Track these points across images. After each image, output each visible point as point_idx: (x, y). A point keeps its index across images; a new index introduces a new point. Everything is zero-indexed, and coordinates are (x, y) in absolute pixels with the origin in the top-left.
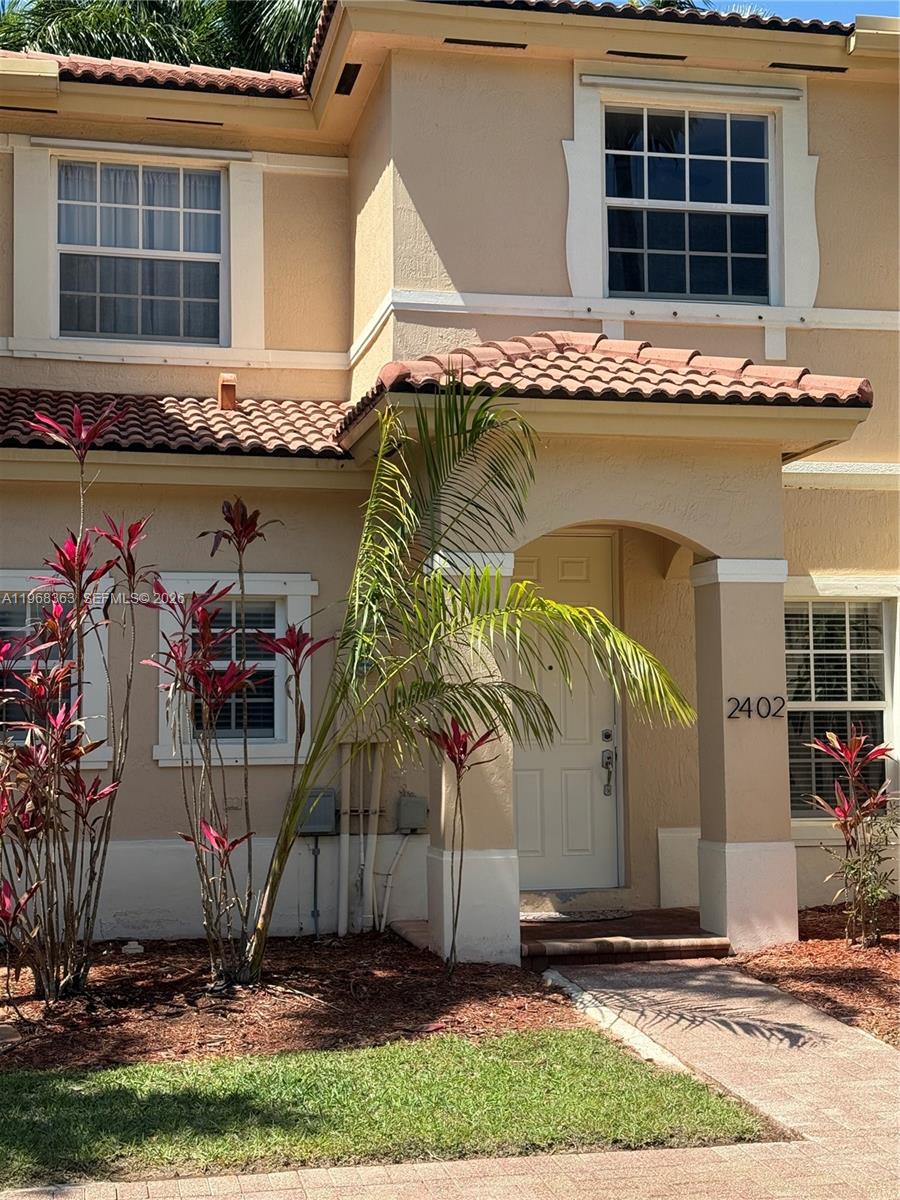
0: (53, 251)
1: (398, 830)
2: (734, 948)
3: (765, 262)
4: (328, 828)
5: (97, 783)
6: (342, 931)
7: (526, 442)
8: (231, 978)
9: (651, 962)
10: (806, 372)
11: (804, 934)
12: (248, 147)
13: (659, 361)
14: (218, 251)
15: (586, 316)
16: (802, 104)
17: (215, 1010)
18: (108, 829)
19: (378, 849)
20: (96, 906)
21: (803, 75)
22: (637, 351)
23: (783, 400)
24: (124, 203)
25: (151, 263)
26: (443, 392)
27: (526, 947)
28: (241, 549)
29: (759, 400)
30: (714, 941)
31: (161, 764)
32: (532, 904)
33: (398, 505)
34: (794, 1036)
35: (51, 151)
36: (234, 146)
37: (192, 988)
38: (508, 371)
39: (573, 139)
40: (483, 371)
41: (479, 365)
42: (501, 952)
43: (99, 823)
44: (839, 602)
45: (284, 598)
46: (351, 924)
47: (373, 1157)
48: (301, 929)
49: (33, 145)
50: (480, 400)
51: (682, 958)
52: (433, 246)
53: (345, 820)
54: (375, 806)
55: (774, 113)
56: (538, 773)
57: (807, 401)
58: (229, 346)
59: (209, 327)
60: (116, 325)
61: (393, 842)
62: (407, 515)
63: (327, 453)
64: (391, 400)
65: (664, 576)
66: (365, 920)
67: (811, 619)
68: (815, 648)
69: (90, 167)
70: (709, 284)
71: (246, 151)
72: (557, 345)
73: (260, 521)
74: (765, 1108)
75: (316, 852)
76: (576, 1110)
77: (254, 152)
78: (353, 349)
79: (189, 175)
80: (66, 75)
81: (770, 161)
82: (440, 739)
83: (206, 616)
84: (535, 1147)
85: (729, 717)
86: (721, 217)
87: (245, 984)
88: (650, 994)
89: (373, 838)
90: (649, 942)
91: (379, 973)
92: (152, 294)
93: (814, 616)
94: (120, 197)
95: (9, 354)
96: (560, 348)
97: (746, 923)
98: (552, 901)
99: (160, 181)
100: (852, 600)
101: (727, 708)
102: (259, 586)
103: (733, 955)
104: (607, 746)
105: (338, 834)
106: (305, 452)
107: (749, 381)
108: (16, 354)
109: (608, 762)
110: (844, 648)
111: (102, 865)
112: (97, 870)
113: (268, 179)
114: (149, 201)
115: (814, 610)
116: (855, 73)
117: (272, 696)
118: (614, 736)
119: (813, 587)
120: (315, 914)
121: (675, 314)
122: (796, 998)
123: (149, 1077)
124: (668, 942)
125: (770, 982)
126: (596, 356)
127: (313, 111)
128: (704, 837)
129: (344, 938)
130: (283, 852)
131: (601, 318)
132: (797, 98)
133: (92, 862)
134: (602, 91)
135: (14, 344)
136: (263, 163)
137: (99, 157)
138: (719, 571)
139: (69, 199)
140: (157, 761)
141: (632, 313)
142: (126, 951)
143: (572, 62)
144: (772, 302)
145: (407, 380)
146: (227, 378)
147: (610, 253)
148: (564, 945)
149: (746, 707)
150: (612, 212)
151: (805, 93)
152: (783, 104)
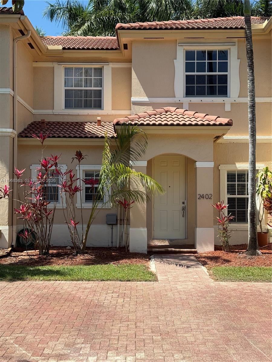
0: (63, 89)
3: (227, 86)
4: (115, 223)
6: (118, 246)
8: (77, 253)
11: (215, 250)
12: (108, 61)
14: (101, 87)
16: (236, 47)
21: (237, 39)
22: (183, 112)
23: (208, 125)
24: (81, 77)
25: (86, 90)
27: (148, 249)
28: (80, 161)
35: (63, 66)
36: (105, 62)
38: (146, 119)
39: (176, 59)
42: (143, 251)
44: (244, 171)
46: (120, 245)
48: (109, 246)
49: (59, 64)
51: (185, 254)
52: (141, 87)
53: (119, 221)
54: (125, 218)
55: (230, 49)
56: (166, 212)
57: (214, 125)
58: (103, 110)
59: (99, 105)
60: (78, 106)
63: (113, 137)
66: (123, 244)
68: (237, 182)
69: (72, 68)
70: (212, 92)
71: (108, 63)
72: (165, 111)
74: (158, 277)
75: (112, 228)
77: (109, 63)
79: (95, 69)
80: (64, 49)
81: (228, 61)
85: (198, 199)
86: (215, 76)
87: (80, 254)
89: (125, 226)
90: (177, 250)
92: (87, 98)
93: (237, 174)
94: (79, 75)
95: (52, 113)
97: (201, 245)
98: (168, 241)
99: (87, 70)
100: (247, 170)
101: (198, 197)
103: (198, 253)
104: (183, 205)
105: (117, 224)
107: (204, 120)
108: (55, 114)
109: (184, 209)
110: (245, 182)
111: (52, 228)
113: (113, 69)
114: (85, 76)
118: (185, 203)
120: (112, 242)
121: (201, 101)
124: (182, 250)
127: (122, 53)
129: (118, 248)
130: (88, 227)
131: (182, 102)
132: (235, 45)
134: (184, 47)
135: (54, 111)
136: (111, 65)
137: (74, 66)
138: (197, 165)
139: (67, 76)
140: (77, 207)
141: (190, 101)
142: (67, 248)
143: (177, 40)
144: (228, 96)
145: (119, 123)
146: (99, 118)
147: (186, 86)
148: (157, 249)
149: (203, 196)
150: (187, 76)
151: (237, 44)
152: (231, 47)
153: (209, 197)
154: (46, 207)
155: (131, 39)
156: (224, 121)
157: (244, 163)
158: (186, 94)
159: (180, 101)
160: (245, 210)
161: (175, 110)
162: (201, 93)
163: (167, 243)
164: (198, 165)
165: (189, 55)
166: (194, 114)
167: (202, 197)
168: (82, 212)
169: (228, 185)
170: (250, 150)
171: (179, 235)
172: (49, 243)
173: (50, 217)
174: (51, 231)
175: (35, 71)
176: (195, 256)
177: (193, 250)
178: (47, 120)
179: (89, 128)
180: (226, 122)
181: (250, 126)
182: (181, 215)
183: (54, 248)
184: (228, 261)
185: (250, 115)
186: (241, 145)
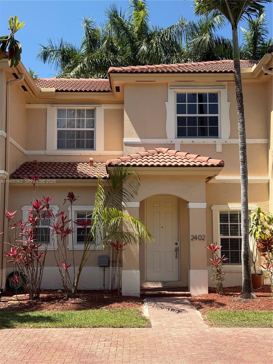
0: (56, 130)
2: (192, 294)
3: (217, 128)
4: (107, 265)
6: (110, 289)
8: (68, 297)
12: (100, 103)
14: (94, 128)
15: (171, 143)
16: (226, 90)
17: (62, 303)
18: (44, 263)
21: (226, 82)
22: (175, 153)
23: (200, 166)
24: (72, 118)
25: (78, 131)
26: (119, 167)
27: (141, 293)
28: (72, 202)
31: (69, 249)
32: (156, 284)
34: (180, 311)
35: (55, 107)
36: (97, 103)
38: (139, 160)
39: (168, 101)
40: (132, 161)
41: (132, 159)
42: (135, 294)
44: (236, 211)
46: (112, 287)
48: (101, 288)
49: (51, 106)
51: (179, 297)
52: (134, 128)
53: (111, 263)
54: (118, 260)
55: (220, 92)
56: (159, 253)
57: (206, 166)
58: (96, 150)
59: (91, 146)
60: (70, 147)
67: (229, 215)
68: (230, 222)
69: (65, 110)
70: (203, 133)
72: (158, 152)
74: (152, 323)
75: (104, 271)
77: (102, 105)
79: (88, 110)
80: (57, 91)
81: (219, 103)
85: (191, 240)
86: (206, 117)
87: (71, 298)
89: (118, 267)
90: (171, 293)
92: (79, 138)
93: (230, 214)
94: (72, 116)
95: (45, 154)
97: (194, 287)
100: (240, 211)
101: (191, 238)
103: (192, 296)
104: (176, 246)
105: (109, 266)
107: (196, 161)
108: (47, 154)
109: (177, 250)
113: (105, 110)
115: (230, 213)
118: (178, 244)
119: (229, 207)
120: (104, 285)
121: (193, 142)
124: (175, 293)
129: (110, 291)
130: (80, 269)
131: (174, 143)
132: (225, 88)
133: (40, 271)
134: (175, 89)
135: (46, 152)
136: (104, 107)
137: (67, 108)
138: (189, 206)
139: (60, 118)
140: (68, 249)
141: (182, 142)
142: (58, 291)
143: (168, 83)
144: (219, 137)
145: (111, 164)
146: (91, 159)
147: (178, 127)
148: (150, 292)
149: (196, 238)
150: (178, 118)
151: (226, 87)
152: (221, 90)
153: (202, 238)
154: (37, 249)
155: (124, 82)
156: (216, 162)
157: (236, 203)
158: (178, 135)
159: (171, 141)
160: (238, 251)
161: (167, 151)
162: (192, 134)
163: (160, 286)
164: (191, 205)
165: (180, 98)
166: (186, 155)
167: (195, 238)
168: (73, 254)
169: (221, 225)
170: (242, 192)
171: (172, 277)
172: (39, 286)
173: (41, 259)
174: (41, 274)
175: (28, 112)
176: (189, 300)
177: (187, 293)
178: (39, 160)
179: (82, 168)
180: (218, 163)
181: (241, 167)
182: (174, 257)
183: (45, 291)
184: (223, 305)
185: (241, 157)
186: (234, 185)
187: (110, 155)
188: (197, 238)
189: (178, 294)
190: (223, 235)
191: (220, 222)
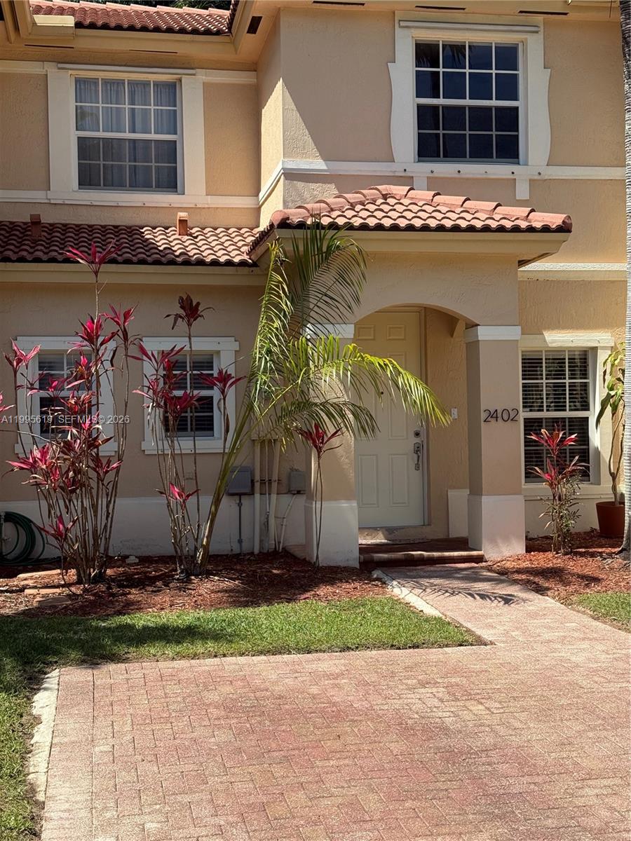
0: (73, 135)
1: (289, 492)
2: (487, 557)
3: (517, 137)
4: (247, 490)
5: (109, 462)
6: (256, 551)
7: (361, 258)
8: (188, 574)
9: (437, 565)
10: (531, 211)
11: (529, 549)
12: (193, 66)
13: (444, 204)
14: (176, 133)
15: (403, 174)
16: (540, 36)
17: (180, 589)
18: (116, 488)
19: (278, 503)
20: (110, 532)
21: (540, 18)
22: (431, 198)
23: (516, 229)
24: (116, 104)
25: (134, 141)
26: (309, 228)
27: (362, 557)
28: (190, 325)
29: (501, 229)
30: (475, 553)
31: (146, 453)
32: (371, 535)
33: (281, 298)
34: (507, 600)
35: (70, 72)
36: (184, 66)
37: (166, 579)
38: (350, 213)
39: (394, 62)
40: (334, 214)
41: (332, 210)
42: (347, 560)
43: (111, 485)
44: (561, 350)
45: (218, 352)
46: (261, 547)
47: (261, 653)
48: (232, 550)
49: (59, 69)
50: (332, 232)
51: (455, 563)
52: (307, 132)
53: (257, 485)
54: (275, 477)
55: (523, 42)
56: (374, 457)
57: (531, 229)
58: (184, 194)
59: (171, 182)
60: (113, 182)
61: (286, 499)
62: (286, 305)
63: (243, 264)
64: (278, 233)
65: (452, 336)
66: (270, 545)
67: (544, 361)
68: (547, 379)
69: (94, 82)
70: (481, 152)
71: (192, 69)
72: (382, 195)
73: (200, 308)
74: (478, 632)
75: (240, 505)
76: (373, 632)
77: (197, 70)
78: (261, 195)
79: (157, 84)
80: (79, 25)
81: (520, 72)
82: (308, 435)
83: (172, 364)
84: (349, 649)
85: (485, 421)
86: (489, 109)
87: (196, 576)
88: (432, 581)
89: (274, 497)
90: (436, 554)
91: (275, 571)
92: (135, 162)
93: (546, 359)
94: (114, 100)
95: (46, 201)
96: (385, 197)
97: (493, 541)
98: (383, 533)
99: (139, 88)
100: (571, 350)
101: (483, 416)
102: (202, 345)
103: (486, 561)
104: (417, 440)
105: (253, 494)
106: (229, 263)
107: (497, 217)
108: (52, 202)
109: (417, 450)
110: (565, 379)
111: (113, 508)
112: (110, 511)
113: (206, 86)
114: (132, 102)
115: (546, 355)
116: (573, 16)
117: (212, 412)
118: (421, 434)
119: (545, 341)
120: (240, 541)
121: (459, 172)
122: (515, 582)
123: (141, 620)
124: (447, 554)
125: (504, 575)
126: (407, 202)
127: (233, 43)
128: (472, 493)
129: (258, 555)
130: (217, 502)
131: (411, 175)
132: (537, 32)
133: (108, 506)
134: (413, 30)
135: (51, 195)
136: (203, 76)
137: (101, 75)
138: (479, 334)
139: (81, 102)
141: (432, 172)
142: (128, 561)
143: (394, 13)
144: (521, 163)
145: (287, 221)
146: (183, 215)
147: (419, 133)
148: (385, 556)
149: (495, 415)
150: (420, 107)
151: (542, 29)
152: (528, 36)
153: (511, 418)
156: (555, 220)
157: (562, 331)
158: (420, 155)
159: (405, 170)
161: (408, 192)
162: (453, 151)
163: (380, 539)
164: (484, 333)
165: (425, 53)
166: (464, 203)
167: (493, 415)
168: (195, 465)
169: (524, 386)
171: (407, 515)
172: (106, 549)
173: (110, 476)
174: (110, 516)
176: (488, 569)
179: (160, 240)
180: (560, 222)
182: (413, 466)
187: (222, 208)
188: (499, 415)
189: (450, 557)
190: (531, 411)
191: (523, 379)
